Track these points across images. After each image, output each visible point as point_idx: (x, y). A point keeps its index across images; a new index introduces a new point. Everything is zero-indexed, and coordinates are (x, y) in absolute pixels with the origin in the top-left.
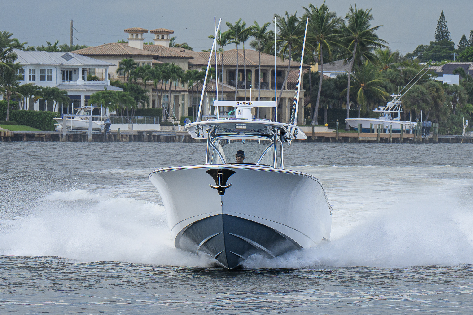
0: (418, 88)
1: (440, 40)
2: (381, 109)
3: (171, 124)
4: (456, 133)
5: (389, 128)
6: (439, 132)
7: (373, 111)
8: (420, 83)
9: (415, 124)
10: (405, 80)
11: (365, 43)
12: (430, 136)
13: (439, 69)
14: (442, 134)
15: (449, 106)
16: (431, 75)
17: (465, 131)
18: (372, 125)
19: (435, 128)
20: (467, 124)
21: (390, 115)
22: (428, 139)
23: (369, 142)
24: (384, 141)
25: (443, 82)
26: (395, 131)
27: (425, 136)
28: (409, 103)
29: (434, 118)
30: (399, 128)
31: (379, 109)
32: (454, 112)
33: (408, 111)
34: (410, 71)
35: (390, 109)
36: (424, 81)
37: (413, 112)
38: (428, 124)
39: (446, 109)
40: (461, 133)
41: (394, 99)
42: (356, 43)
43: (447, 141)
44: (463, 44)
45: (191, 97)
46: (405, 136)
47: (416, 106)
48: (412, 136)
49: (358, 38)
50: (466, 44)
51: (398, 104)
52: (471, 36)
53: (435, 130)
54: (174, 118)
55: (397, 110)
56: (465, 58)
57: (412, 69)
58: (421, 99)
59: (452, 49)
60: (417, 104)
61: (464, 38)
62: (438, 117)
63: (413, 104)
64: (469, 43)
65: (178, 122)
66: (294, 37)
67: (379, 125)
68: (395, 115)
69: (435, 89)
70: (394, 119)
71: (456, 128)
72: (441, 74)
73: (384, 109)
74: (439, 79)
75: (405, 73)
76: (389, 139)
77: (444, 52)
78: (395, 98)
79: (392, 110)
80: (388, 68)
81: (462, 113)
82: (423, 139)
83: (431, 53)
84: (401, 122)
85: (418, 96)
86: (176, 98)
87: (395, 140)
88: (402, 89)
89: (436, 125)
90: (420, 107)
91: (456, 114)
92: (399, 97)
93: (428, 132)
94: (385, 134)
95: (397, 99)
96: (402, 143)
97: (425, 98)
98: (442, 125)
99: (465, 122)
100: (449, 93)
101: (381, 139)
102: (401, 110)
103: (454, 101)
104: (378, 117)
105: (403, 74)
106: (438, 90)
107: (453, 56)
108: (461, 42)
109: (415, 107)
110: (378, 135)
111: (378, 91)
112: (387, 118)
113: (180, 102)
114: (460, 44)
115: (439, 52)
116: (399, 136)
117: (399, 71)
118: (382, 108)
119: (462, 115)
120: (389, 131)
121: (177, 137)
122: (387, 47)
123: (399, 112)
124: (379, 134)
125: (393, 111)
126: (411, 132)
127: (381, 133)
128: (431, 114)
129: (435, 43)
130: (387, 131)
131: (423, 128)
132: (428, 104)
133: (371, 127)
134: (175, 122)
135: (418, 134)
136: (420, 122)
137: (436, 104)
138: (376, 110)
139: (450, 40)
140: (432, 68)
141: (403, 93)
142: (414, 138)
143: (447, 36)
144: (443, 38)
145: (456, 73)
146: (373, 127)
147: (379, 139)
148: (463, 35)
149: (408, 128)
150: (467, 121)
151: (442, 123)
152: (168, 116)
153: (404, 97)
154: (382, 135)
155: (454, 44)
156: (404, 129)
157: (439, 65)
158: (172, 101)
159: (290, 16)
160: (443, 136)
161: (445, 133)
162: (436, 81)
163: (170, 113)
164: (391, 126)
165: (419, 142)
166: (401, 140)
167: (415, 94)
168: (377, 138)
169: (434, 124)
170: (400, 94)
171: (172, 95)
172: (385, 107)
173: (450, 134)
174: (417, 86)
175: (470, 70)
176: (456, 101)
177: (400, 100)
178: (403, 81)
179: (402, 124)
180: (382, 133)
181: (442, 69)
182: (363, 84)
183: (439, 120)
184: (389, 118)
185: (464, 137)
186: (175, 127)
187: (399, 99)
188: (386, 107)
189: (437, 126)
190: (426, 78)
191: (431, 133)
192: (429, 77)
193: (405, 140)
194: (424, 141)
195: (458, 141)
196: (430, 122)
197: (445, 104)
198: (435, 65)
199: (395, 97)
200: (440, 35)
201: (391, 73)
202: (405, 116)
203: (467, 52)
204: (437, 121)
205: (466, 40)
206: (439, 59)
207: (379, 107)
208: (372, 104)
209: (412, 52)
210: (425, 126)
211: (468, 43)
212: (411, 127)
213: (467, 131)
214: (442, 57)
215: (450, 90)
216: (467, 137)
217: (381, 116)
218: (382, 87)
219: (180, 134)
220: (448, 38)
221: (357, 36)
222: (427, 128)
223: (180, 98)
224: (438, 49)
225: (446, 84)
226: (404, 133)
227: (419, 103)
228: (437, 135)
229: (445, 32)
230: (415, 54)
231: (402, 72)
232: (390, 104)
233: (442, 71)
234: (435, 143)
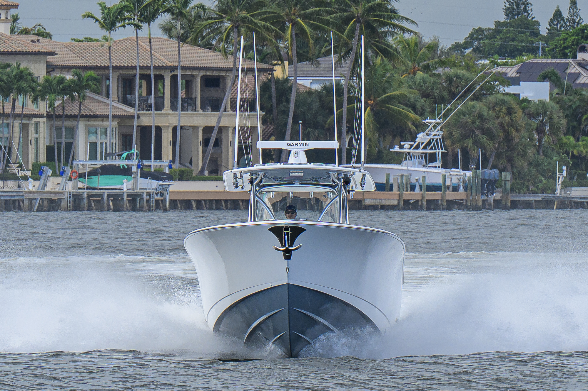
0: (473, 107)
1: (514, 18)
2: (405, 147)
3: (14, 178)
4: (544, 191)
5: (421, 181)
6: (512, 189)
7: (391, 150)
8: (477, 98)
9: (469, 174)
10: (450, 91)
11: (375, 25)
12: (497, 196)
13: (511, 72)
14: (519, 193)
15: (531, 139)
16: (497, 83)
17: (560, 186)
18: (388, 176)
19: (505, 181)
20: (565, 173)
21: (422, 158)
22: (492, 201)
23: (384, 208)
24: (410, 207)
25: (519, 95)
26: (431, 188)
27: (487, 196)
28: (456, 134)
29: (503, 162)
30: (438, 181)
31: (401, 147)
32: (541, 151)
33: (456, 150)
34: (457, 76)
35: (422, 147)
36: (484, 94)
37: (465, 153)
38: (491, 173)
39: (525, 147)
40: (554, 191)
41: (430, 128)
42: (358, 25)
43: (528, 205)
44: (557, 25)
45: (51, 126)
46: (450, 196)
47: (470, 141)
48: (464, 197)
49: (362, 16)
50: (561, 26)
51: (437, 137)
52: (571, 10)
53: (505, 184)
54: (21, 166)
55: (435, 149)
56: (561, 50)
57: (462, 72)
58: (478, 128)
59: (536, 34)
60: (472, 137)
61: (558, 14)
62: (510, 160)
63: (464, 137)
64: (568, 24)
65: (29, 173)
66: (243, 14)
67: (402, 176)
68: (432, 158)
69: (504, 109)
70: (430, 165)
71: (545, 182)
72: (515, 82)
73: (411, 146)
74: (512, 89)
75: (449, 80)
76: (420, 203)
77: (522, 41)
78: (431, 126)
79: (425, 148)
80: (418, 70)
81: (556, 154)
82: (484, 201)
83: (497, 42)
84: (443, 171)
85: (473, 122)
86: (25, 128)
87: (432, 205)
88: (444, 110)
89: (507, 176)
90: (477, 143)
91: (545, 155)
92: (438, 124)
93: (493, 189)
94: (412, 192)
95: (435, 127)
96: (444, 209)
97: (486, 126)
98: (518, 176)
99: (561, 171)
100: (530, 116)
101: (406, 202)
102: (442, 149)
103: (540, 131)
104: (400, 163)
105: (446, 82)
106: (510, 111)
107: (538, 48)
108: (552, 21)
109: (469, 143)
110: (400, 196)
111: (400, 113)
112: (417, 164)
113: (32, 135)
114: (550, 25)
115: (513, 40)
116: (439, 198)
117: (438, 75)
118: (407, 145)
119: (555, 158)
120: (421, 187)
121: (26, 202)
122: (416, 34)
123: (439, 152)
124: (402, 193)
125: (428, 151)
126: (461, 188)
127: (405, 192)
128: (499, 156)
129: (505, 24)
130: (417, 188)
131: (484, 181)
132: (492, 136)
133: (388, 180)
134: (21, 174)
135: (474, 192)
136: (478, 171)
137: (508, 139)
138: (397, 149)
139: (533, 18)
140: (500, 69)
141: (445, 116)
142: (466, 201)
143: (525, 10)
144: (518, 14)
145: (544, 78)
146: (391, 181)
147: (402, 203)
148: (556, 9)
149: (455, 181)
150: (565, 168)
151: (519, 173)
152: (8, 162)
153: (449, 123)
154: (408, 195)
155: (538, 23)
156: (448, 183)
157: (512, 65)
158: (17, 134)
160: (521, 197)
161: (525, 190)
162: (507, 94)
163: (14, 156)
164: (424, 178)
165: (476, 208)
166: (442, 204)
167: (468, 119)
168: (399, 200)
169: (503, 174)
170: (439, 119)
171: (17, 124)
172: (412, 143)
173: (534, 193)
174: (471, 103)
175: (569, 74)
176: (544, 131)
177: (441, 130)
178: (445, 94)
179: (445, 174)
180: (407, 191)
181: (518, 72)
182: (371, 100)
183: (512, 166)
184: (420, 163)
185: (559, 197)
186: (22, 182)
187: (439, 128)
188: (415, 142)
189: (509, 178)
190: (489, 89)
191: (498, 190)
192: (494, 87)
193: (451, 205)
194: (485, 206)
195: (547, 204)
196: (497, 171)
197: (523, 137)
198: (505, 64)
199: (431, 123)
200: (514, 9)
201: (424, 81)
202: (450, 159)
203: (565, 39)
204: (509, 167)
205: (563, 19)
206: (513, 53)
207: (402, 143)
208: (389, 138)
209: (462, 41)
210: (486, 178)
211: (565, 23)
212: (462, 181)
213: (565, 186)
214: (518, 50)
215: (532, 110)
216: (564, 197)
217: (406, 159)
218: (406, 106)
219: (32, 196)
220: (529, 14)
221: (360, 11)
222: (491, 181)
223: (32, 129)
224: (510, 35)
225: (526, 100)
226: (448, 192)
227: (476, 135)
228: (510, 195)
229: (523, 4)
230: (467, 44)
231: (444, 77)
232: (421, 137)
233: (518, 75)
234: (505, 208)
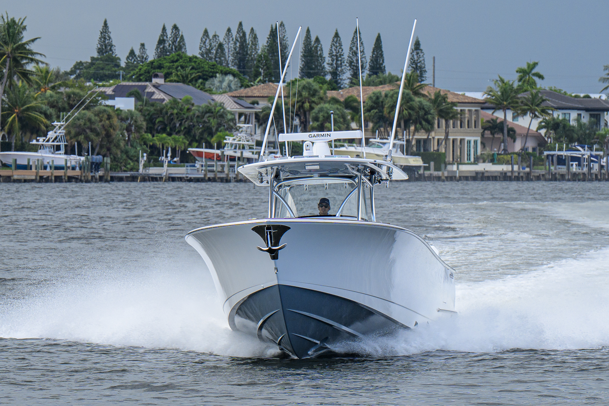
0: (84, 114)
1: (103, 55)
2: (40, 140)
4: (131, 170)
5: (51, 163)
6: (111, 169)
7: (31, 143)
8: (87, 108)
9: (83, 158)
10: (69, 104)
11: (19, 59)
12: (101, 173)
13: (109, 91)
14: (115, 171)
15: (123, 136)
16: (100, 98)
17: (142, 167)
18: (29, 160)
19: (107, 163)
20: (145, 158)
21: (51, 148)
22: (98, 177)
23: (25, 181)
24: (44, 180)
25: (114, 106)
26: (57, 168)
27: (95, 173)
28: (73, 132)
29: (104, 151)
30: (63, 163)
31: (38, 141)
32: (129, 144)
33: (73, 143)
34: (74, 94)
35: (51, 140)
36: (92, 106)
37: (79, 144)
38: (98, 158)
39: (119, 141)
40: (138, 170)
41: (56, 128)
42: (8, 59)
43: (121, 179)
44: (131, 60)
46: (70, 173)
47: (83, 137)
48: (79, 174)
49: (11, 52)
50: (135, 60)
51: (61, 134)
52: (141, 50)
53: (106, 165)
55: (60, 142)
56: (137, 77)
57: (77, 91)
58: (88, 128)
59: (118, 66)
60: (84, 134)
61: (132, 53)
62: (109, 149)
63: (78, 134)
64: (139, 59)
67: (38, 160)
68: (58, 148)
69: (106, 116)
70: (57, 152)
71: (132, 164)
72: (112, 97)
73: (44, 140)
74: (110, 102)
75: (69, 96)
76: (50, 178)
77: (109, 70)
78: (57, 127)
79: (53, 141)
80: (48, 89)
81: (139, 146)
82: (92, 177)
83: (92, 71)
84: (65, 157)
85: (85, 124)
87: (58, 179)
88: (66, 116)
89: (108, 160)
90: (87, 139)
91: (132, 146)
92: (62, 125)
93: (98, 168)
94: (45, 171)
95: (60, 127)
96: (66, 182)
97: (93, 127)
98: (114, 159)
99: (143, 156)
100: (122, 120)
101: (41, 177)
102: (64, 142)
103: (128, 129)
104: (36, 151)
105: (66, 97)
106: (109, 117)
107: (119, 75)
108: (128, 58)
109: (81, 138)
110: (37, 173)
111: (36, 118)
112: (48, 152)
114: (127, 60)
115: (103, 69)
116: (63, 174)
117: (62, 93)
118: (41, 139)
119: (138, 149)
120: (51, 167)
122: (47, 64)
123: (62, 144)
124: (38, 171)
125: (55, 143)
126: (78, 168)
127: (40, 171)
128: (101, 147)
129: (97, 59)
130: (48, 168)
131: (92, 163)
132: (98, 134)
133: (29, 163)
135: (86, 171)
136: (88, 157)
137: (108, 135)
138: (34, 142)
139: (116, 55)
140: (102, 89)
141: (67, 120)
142: (81, 177)
143: (111, 50)
144: (106, 52)
145: (130, 95)
146: (31, 163)
147: (38, 178)
148: (130, 49)
149: (73, 163)
150: (145, 155)
151: (115, 157)
153: (68, 125)
154: (42, 173)
155: (119, 59)
156: (69, 165)
157: (110, 86)
160: (116, 174)
161: (119, 169)
162: (107, 106)
164: (53, 161)
165: (87, 181)
166: (65, 179)
167: (82, 122)
168: (36, 176)
169: (105, 158)
170: (63, 122)
172: (44, 138)
173: (125, 171)
174: (83, 112)
175: (148, 92)
176: (131, 131)
177: (64, 129)
178: (66, 105)
179: (66, 158)
180: (41, 170)
181: (113, 91)
182: (17, 109)
183: (110, 154)
184: (50, 151)
185: (141, 174)
187: (62, 128)
188: (46, 138)
189: (109, 161)
190: (95, 102)
191: (101, 169)
192: (98, 101)
193: (70, 179)
194: (94, 180)
195: (133, 179)
196: (101, 157)
197: (118, 134)
198: (103, 86)
199: (57, 125)
200: (103, 49)
201: (51, 96)
202: (69, 149)
203: (140, 69)
204: (108, 154)
205: (135, 56)
206: (103, 78)
207: (38, 138)
208: (28, 134)
209: (68, 70)
210: (94, 161)
211: (137, 58)
212: (78, 163)
213: (145, 166)
214: (106, 76)
215: (123, 116)
216: (145, 174)
217: (40, 149)
218: (41, 113)
220: (113, 52)
221: (10, 50)
222: (97, 163)
224: (101, 66)
225: (118, 109)
226: (68, 170)
227: (87, 133)
228: (110, 172)
229: (109, 45)
230: (72, 72)
231: (65, 94)
232: (51, 134)
233: (113, 93)
234: (106, 181)
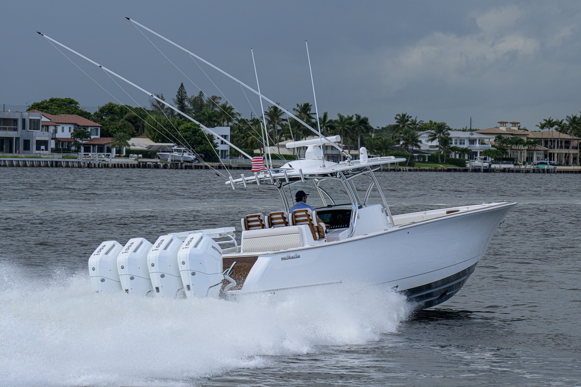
3: (519, 165)
45: (527, 152)
54: (520, 162)
65: (522, 164)
66: (575, 126)
86: (521, 153)
113: (523, 155)
121: (522, 171)
134: (520, 164)
152: (517, 161)
158: (519, 154)
159: (573, 116)
163: (518, 159)
171: (519, 152)
186: (520, 166)
219: (523, 169)
223: (523, 153)
